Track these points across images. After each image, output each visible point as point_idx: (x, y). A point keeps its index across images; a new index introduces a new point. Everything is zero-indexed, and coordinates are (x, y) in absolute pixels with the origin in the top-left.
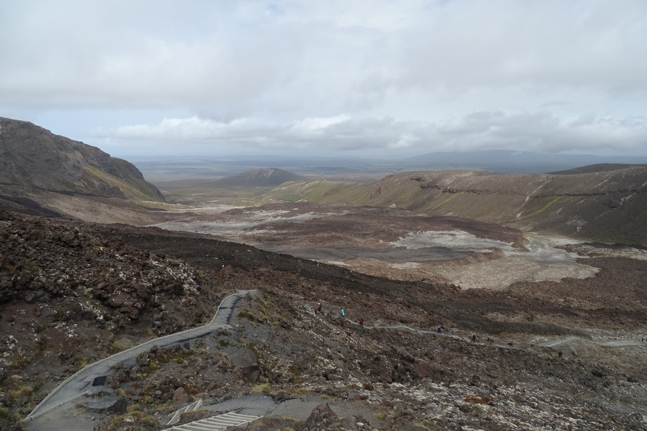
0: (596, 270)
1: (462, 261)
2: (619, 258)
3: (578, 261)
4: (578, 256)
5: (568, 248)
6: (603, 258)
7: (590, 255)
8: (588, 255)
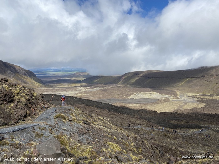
0: (205, 104)
1: (155, 103)
2: (212, 100)
3: (197, 101)
4: (197, 100)
5: (193, 97)
6: (207, 100)
7: (202, 99)
8: (201, 99)
